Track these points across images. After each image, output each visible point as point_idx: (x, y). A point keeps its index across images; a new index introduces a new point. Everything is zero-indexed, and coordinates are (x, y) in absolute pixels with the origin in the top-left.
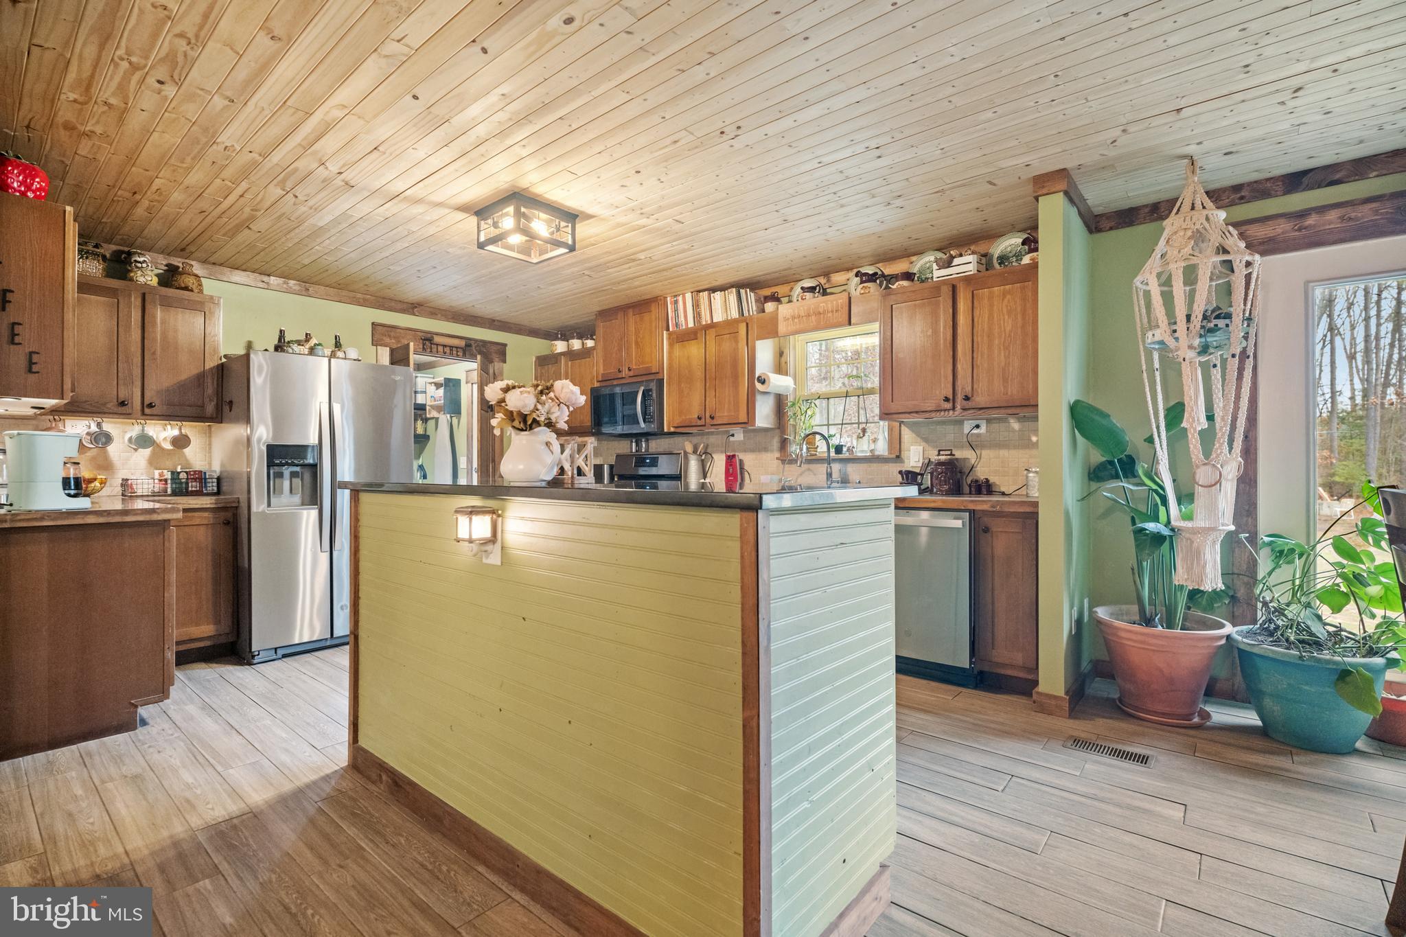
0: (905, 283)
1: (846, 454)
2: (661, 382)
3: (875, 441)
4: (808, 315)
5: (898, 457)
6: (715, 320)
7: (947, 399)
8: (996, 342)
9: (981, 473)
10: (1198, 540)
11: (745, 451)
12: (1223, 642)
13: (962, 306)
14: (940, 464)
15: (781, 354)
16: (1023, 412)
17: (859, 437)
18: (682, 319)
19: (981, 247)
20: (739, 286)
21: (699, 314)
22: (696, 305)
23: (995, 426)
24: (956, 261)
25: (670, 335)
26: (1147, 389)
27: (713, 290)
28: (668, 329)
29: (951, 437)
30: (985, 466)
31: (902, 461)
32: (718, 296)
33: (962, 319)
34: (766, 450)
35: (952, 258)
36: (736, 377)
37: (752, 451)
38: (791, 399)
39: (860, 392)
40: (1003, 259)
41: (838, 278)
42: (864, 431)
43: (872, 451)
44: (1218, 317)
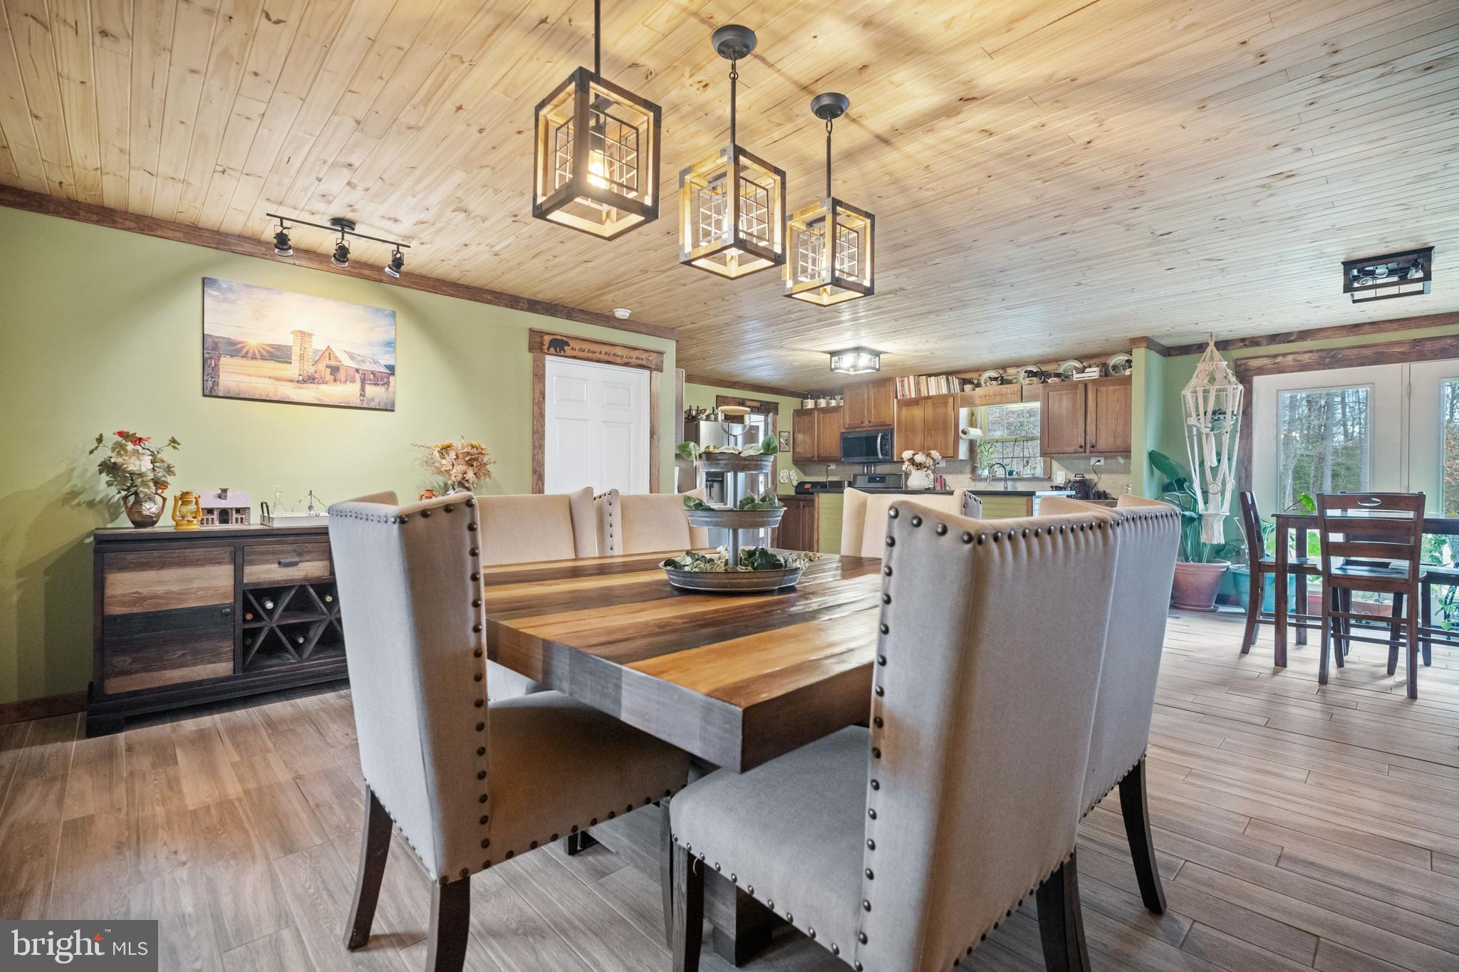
0: (1056, 379)
1: (1015, 476)
2: (892, 431)
3: (1035, 468)
4: (996, 395)
5: (1050, 478)
6: (931, 394)
7: (1081, 447)
8: (1110, 416)
9: (1101, 487)
10: (1210, 520)
11: (947, 473)
12: (1225, 569)
13: (1090, 395)
14: (1076, 482)
15: (973, 414)
16: (1124, 454)
17: (1024, 466)
18: (907, 391)
19: (1103, 360)
20: (948, 374)
21: (920, 390)
22: (917, 384)
23: (1109, 461)
24: (1087, 370)
25: (899, 401)
26: (1188, 446)
27: (930, 375)
28: (897, 398)
29: (1082, 467)
30: (1104, 483)
31: (1052, 481)
32: (933, 379)
33: (1091, 403)
34: (961, 472)
35: (1085, 368)
36: (946, 430)
37: (952, 473)
38: (978, 442)
39: (1025, 439)
40: (1115, 367)
41: (1011, 371)
42: (1028, 462)
43: (1033, 474)
44: (1220, 414)
